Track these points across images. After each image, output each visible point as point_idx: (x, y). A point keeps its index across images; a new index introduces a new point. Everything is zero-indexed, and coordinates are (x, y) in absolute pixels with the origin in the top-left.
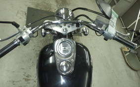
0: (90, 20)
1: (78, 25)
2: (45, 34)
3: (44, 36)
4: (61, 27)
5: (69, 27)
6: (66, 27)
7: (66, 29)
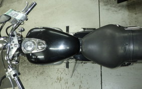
0: (11, 26)
1: (13, 36)
2: (16, 61)
3: (19, 62)
4: (12, 48)
5: (13, 42)
6: (13, 44)
7: (15, 45)
